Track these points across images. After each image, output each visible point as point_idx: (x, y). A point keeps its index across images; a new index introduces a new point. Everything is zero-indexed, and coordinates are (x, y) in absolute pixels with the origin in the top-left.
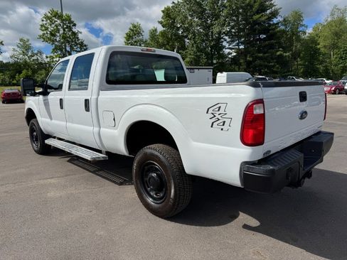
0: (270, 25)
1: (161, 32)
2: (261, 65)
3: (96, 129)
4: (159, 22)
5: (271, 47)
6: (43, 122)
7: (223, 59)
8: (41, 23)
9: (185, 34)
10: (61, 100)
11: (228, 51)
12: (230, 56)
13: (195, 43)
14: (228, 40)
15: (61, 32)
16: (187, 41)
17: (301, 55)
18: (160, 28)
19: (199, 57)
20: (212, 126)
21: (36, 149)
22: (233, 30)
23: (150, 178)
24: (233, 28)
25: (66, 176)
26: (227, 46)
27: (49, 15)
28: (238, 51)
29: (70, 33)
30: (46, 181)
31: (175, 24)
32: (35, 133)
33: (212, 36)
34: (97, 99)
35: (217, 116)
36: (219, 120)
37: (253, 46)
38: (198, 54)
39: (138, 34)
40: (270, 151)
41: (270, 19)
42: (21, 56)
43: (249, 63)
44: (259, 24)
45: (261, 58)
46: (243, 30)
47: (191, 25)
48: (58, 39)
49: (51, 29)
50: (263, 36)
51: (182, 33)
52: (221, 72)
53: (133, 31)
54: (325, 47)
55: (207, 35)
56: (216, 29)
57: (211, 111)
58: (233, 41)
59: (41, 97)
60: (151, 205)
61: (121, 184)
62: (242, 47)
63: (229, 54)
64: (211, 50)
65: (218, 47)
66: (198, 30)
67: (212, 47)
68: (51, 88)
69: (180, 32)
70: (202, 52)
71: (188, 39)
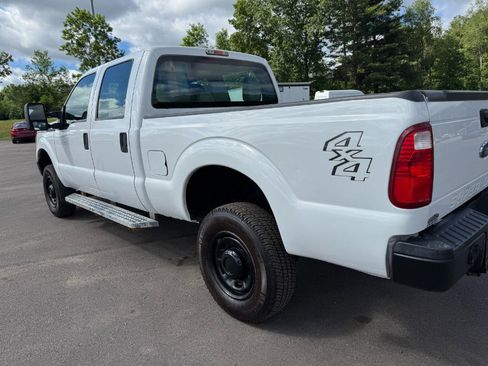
0: (389, 21)
1: (233, 36)
2: (377, 80)
3: (139, 180)
4: (230, 21)
5: (392, 52)
6: (63, 169)
7: (322, 72)
8: (64, 28)
9: (267, 38)
10: (85, 135)
11: (329, 60)
12: (332, 68)
13: (282, 49)
14: (330, 44)
15: (93, 39)
16: (270, 47)
17: (436, 63)
18: (232, 31)
19: (288, 70)
20: (333, 173)
21: (54, 209)
22: (336, 30)
23: (226, 259)
24: (335, 26)
25: (97, 251)
26: (328, 53)
27: (73, 17)
28: (345, 60)
29: (105, 42)
30: (66, 260)
31: (253, 24)
32: (51, 187)
33: (306, 39)
34: (138, 132)
35: (344, 155)
36: (347, 161)
37: (366, 52)
38: (287, 66)
39: (201, 39)
40: (437, 216)
41: (389, 11)
42: (38, 76)
43: (360, 78)
44: (373, 20)
45: (377, 70)
46: (350, 29)
47: (276, 24)
48: (88, 51)
49: (77, 36)
50: (380, 37)
51: (263, 36)
52: (321, 90)
53: (193, 35)
54: (469, 50)
55: (298, 37)
56: (311, 30)
57: (331, 146)
58: (336, 46)
59: (57, 131)
60: (229, 303)
61: (180, 263)
62: (349, 54)
63: (332, 64)
64: (306, 60)
65: (315, 54)
66: (286, 31)
67: (306, 55)
68: (71, 117)
69: (260, 35)
70: (292, 62)
71: (272, 45)
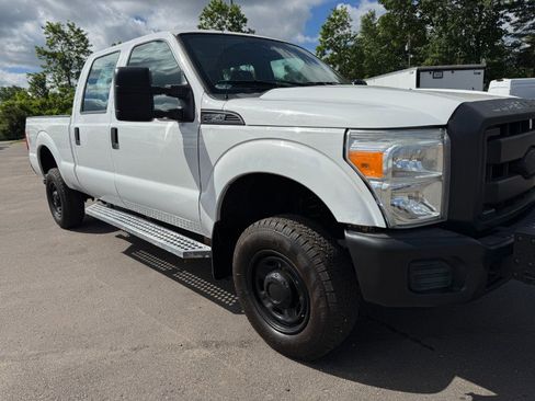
7: (501, 56)
9: (427, 17)
11: (512, 40)
12: (516, 50)
13: (445, 29)
14: (515, 19)
16: (429, 28)
26: (511, 31)
27: (210, 9)
33: (480, 14)
39: (342, 25)
51: (421, 15)
52: (499, 78)
55: (469, 13)
58: (524, 21)
63: (516, 45)
64: (477, 42)
66: (452, 6)
67: (478, 36)
69: (418, 15)
70: (457, 45)
71: (433, 25)
